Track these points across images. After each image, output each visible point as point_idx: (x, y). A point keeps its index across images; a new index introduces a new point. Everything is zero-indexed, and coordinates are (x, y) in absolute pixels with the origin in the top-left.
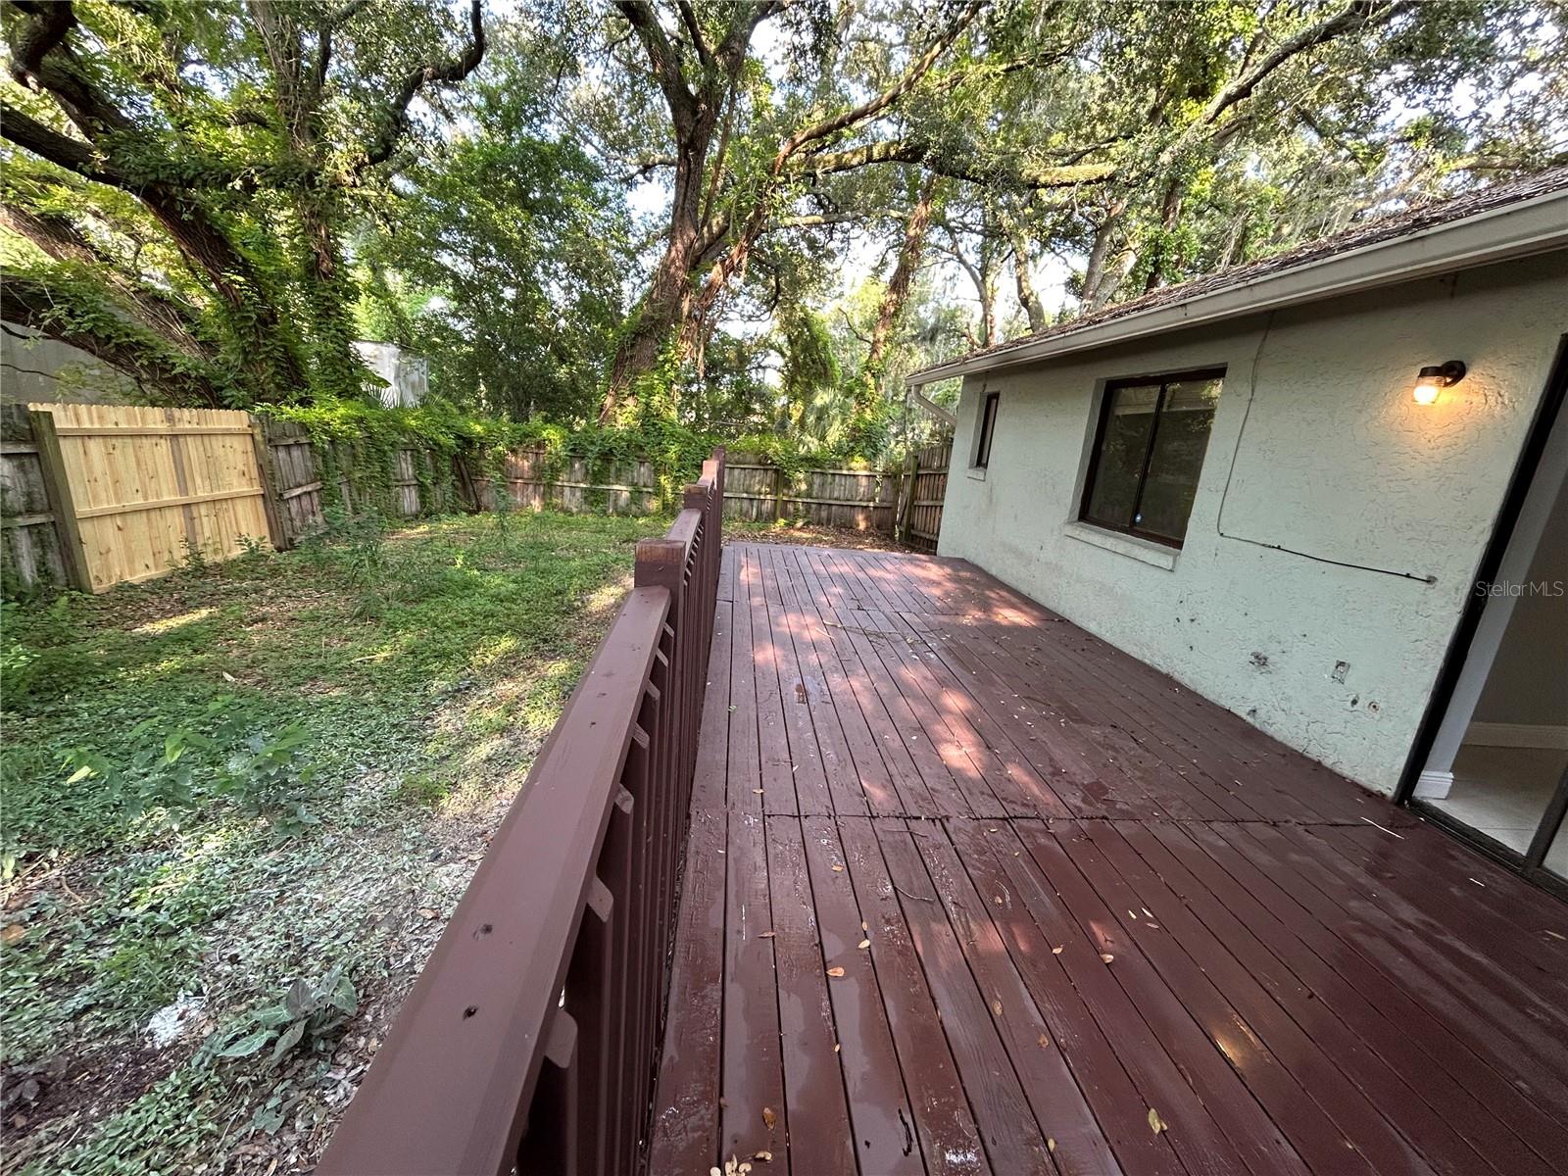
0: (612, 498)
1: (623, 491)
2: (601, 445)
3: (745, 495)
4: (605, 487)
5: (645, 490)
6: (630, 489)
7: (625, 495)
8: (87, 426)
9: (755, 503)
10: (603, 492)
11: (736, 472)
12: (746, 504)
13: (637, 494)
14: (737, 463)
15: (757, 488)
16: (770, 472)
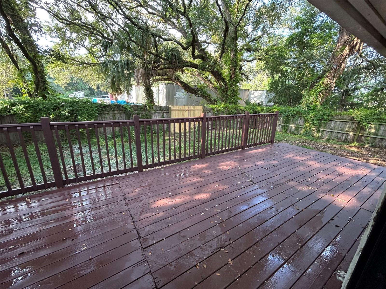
0: (290, 128)
1: (293, 126)
2: (288, 113)
3: (340, 131)
4: (288, 125)
5: (300, 127)
6: (296, 126)
7: (294, 128)
8: (176, 109)
9: (345, 135)
10: (287, 126)
11: (338, 123)
12: (340, 135)
13: (297, 128)
14: (339, 119)
15: (347, 129)
16: (355, 124)
